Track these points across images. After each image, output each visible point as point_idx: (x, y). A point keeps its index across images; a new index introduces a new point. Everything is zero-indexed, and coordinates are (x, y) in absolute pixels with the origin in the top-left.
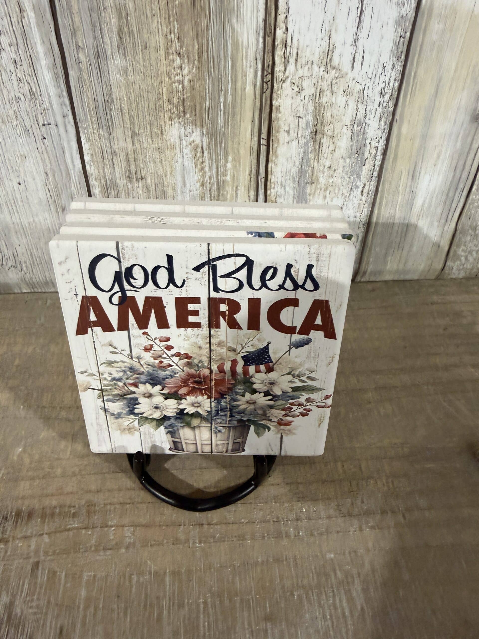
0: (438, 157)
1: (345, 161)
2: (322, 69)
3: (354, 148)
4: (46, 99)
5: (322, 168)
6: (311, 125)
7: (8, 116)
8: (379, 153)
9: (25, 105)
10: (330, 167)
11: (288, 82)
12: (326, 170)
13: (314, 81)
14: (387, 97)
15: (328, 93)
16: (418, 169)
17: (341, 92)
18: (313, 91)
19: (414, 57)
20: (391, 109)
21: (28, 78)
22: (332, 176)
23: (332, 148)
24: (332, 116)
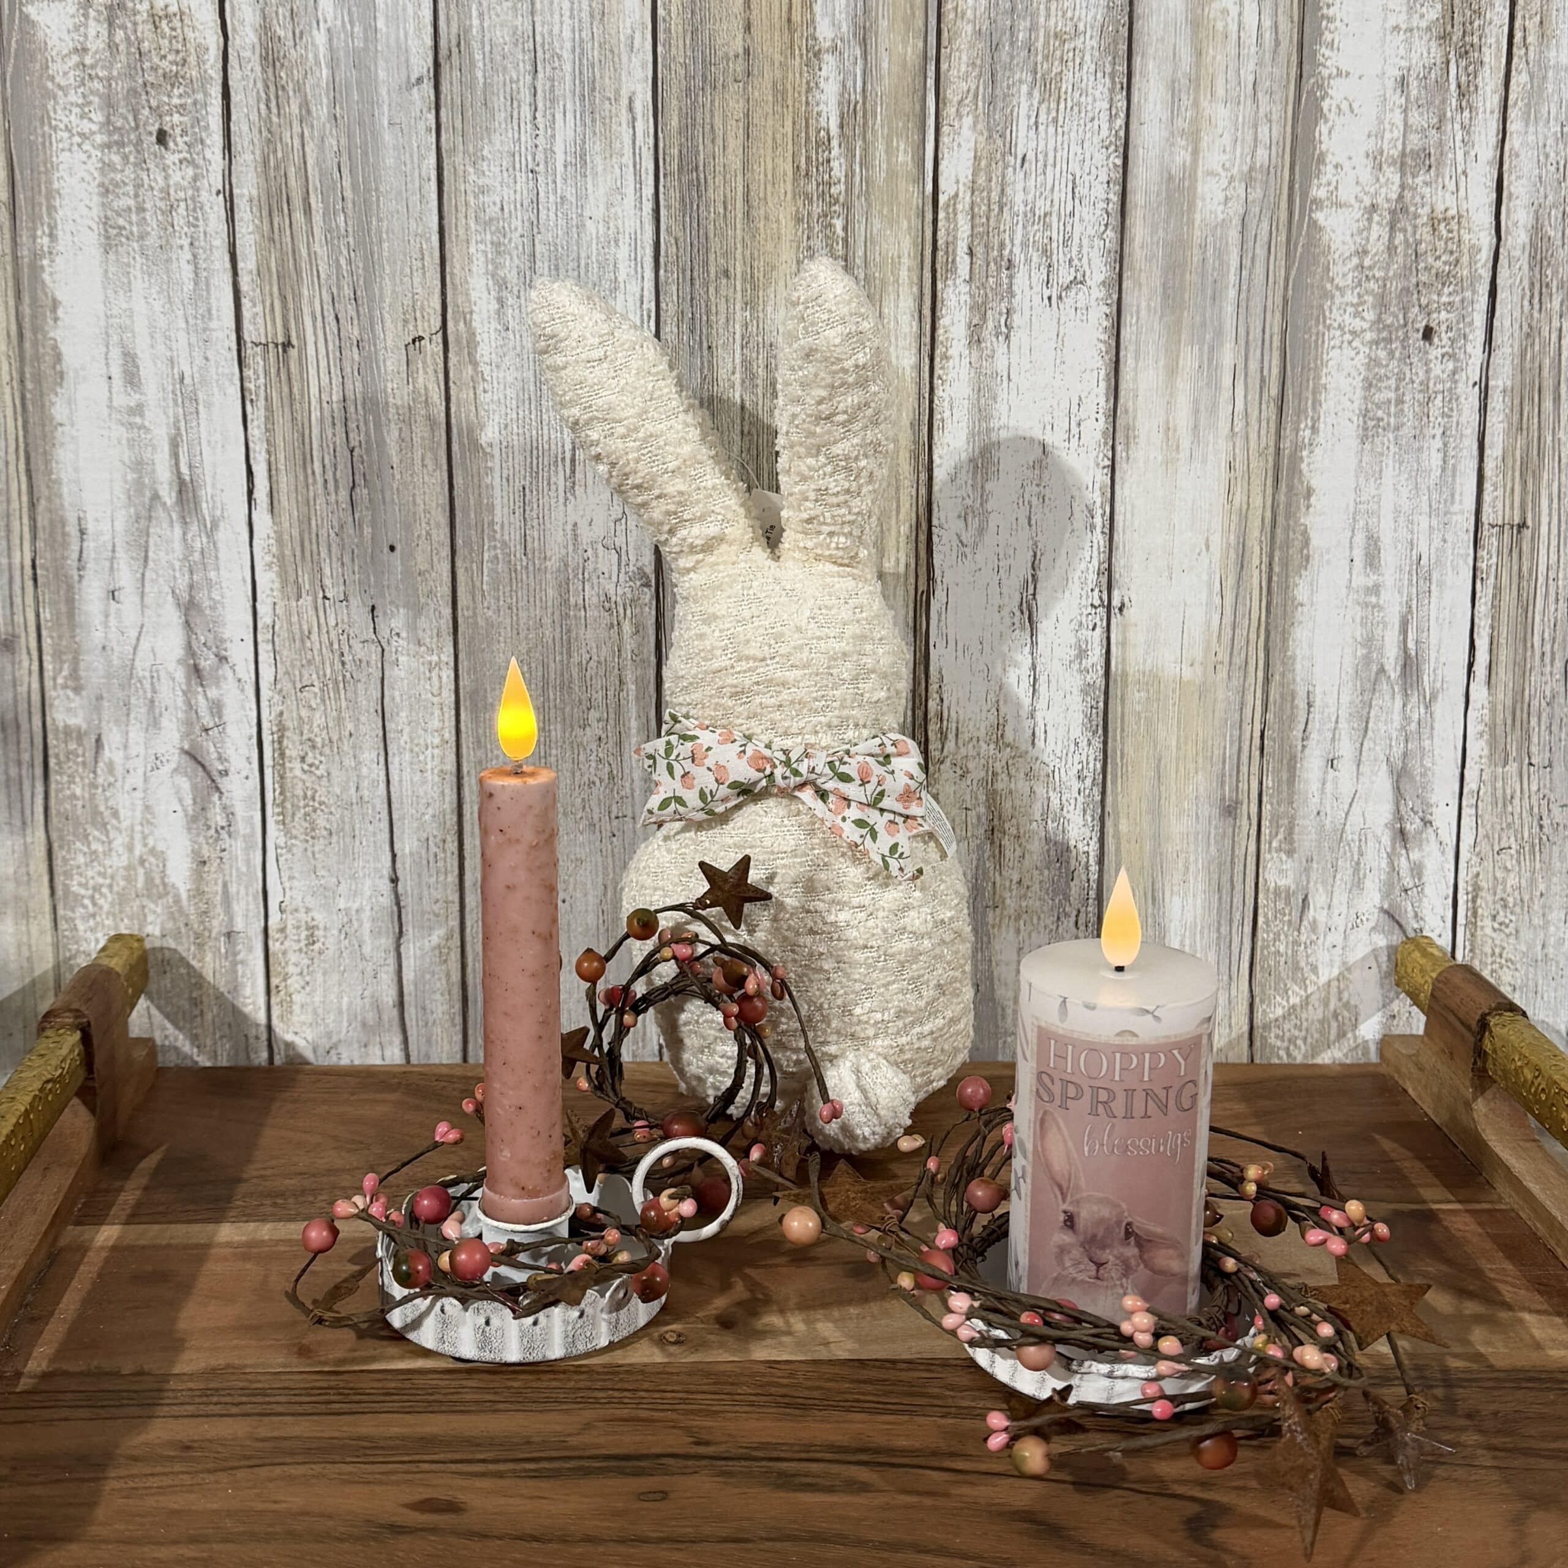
0: (1187, 868)
1: (1041, 874)
2: (992, 746)
3: (1052, 853)
4: (627, 784)
5: (1007, 884)
6: (984, 819)
7: (573, 805)
8: (1092, 861)
9: (599, 790)
10: (1020, 882)
11: (948, 763)
12: (1014, 887)
13: (983, 761)
14: (1088, 782)
15: (1004, 776)
16: (1159, 885)
17: (1022, 775)
18: (983, 774)
19: (1115, 730)
20: (1098, 798)
21: (611, 759)
22: (1025, 896)
23: (1018, 853)
24: (1014, 808)
